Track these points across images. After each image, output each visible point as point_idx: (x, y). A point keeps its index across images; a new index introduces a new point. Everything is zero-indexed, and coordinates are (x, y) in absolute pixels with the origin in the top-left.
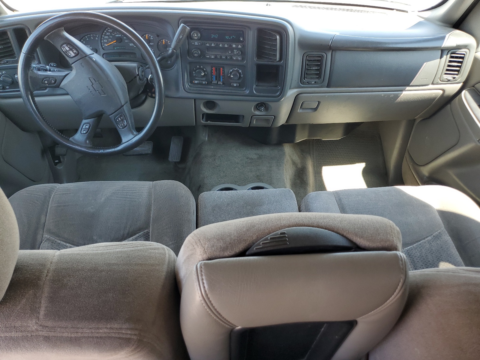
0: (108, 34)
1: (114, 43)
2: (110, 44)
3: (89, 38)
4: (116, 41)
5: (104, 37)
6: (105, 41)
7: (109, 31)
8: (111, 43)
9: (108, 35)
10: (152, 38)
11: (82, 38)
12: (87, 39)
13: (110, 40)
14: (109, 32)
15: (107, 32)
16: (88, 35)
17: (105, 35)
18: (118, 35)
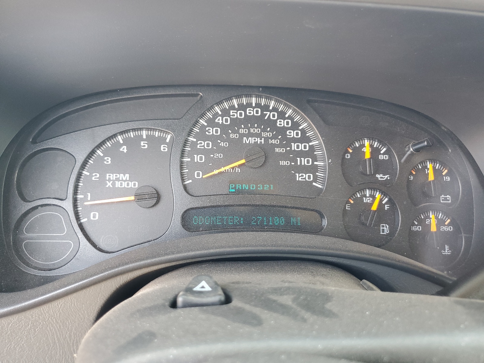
0: (212, 131)
1: (233, 168)
2: (216, 172)
3: (133, 144)
4: (243, 161)
5: (194, 144)
6: (197, 158)
7: (219, 120)
8: (222, 169)
9: (212, 138)
10: (384, 154)
11: (103, 143)
12: (124, 149)
13: (220, 156)
14: (218, 125)
15: (212, 123)
16: (127, 131)
17: (202, 136)
18: (252, 140)
